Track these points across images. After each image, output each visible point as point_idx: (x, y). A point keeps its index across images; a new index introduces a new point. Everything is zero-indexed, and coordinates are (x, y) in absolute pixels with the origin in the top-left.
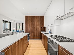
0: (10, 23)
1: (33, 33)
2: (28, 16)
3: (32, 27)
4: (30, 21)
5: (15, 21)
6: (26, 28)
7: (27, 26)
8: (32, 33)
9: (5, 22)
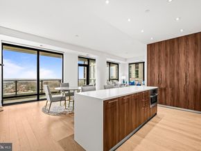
0: (118, 64)
1: (173, 89)
2: (154, 44)
3: (168, 73)
4: (163, 56)
5: (126, 60)
6: (151, 76)
7: (153, 68)
8: (170, 89)
9: (110, 64)
